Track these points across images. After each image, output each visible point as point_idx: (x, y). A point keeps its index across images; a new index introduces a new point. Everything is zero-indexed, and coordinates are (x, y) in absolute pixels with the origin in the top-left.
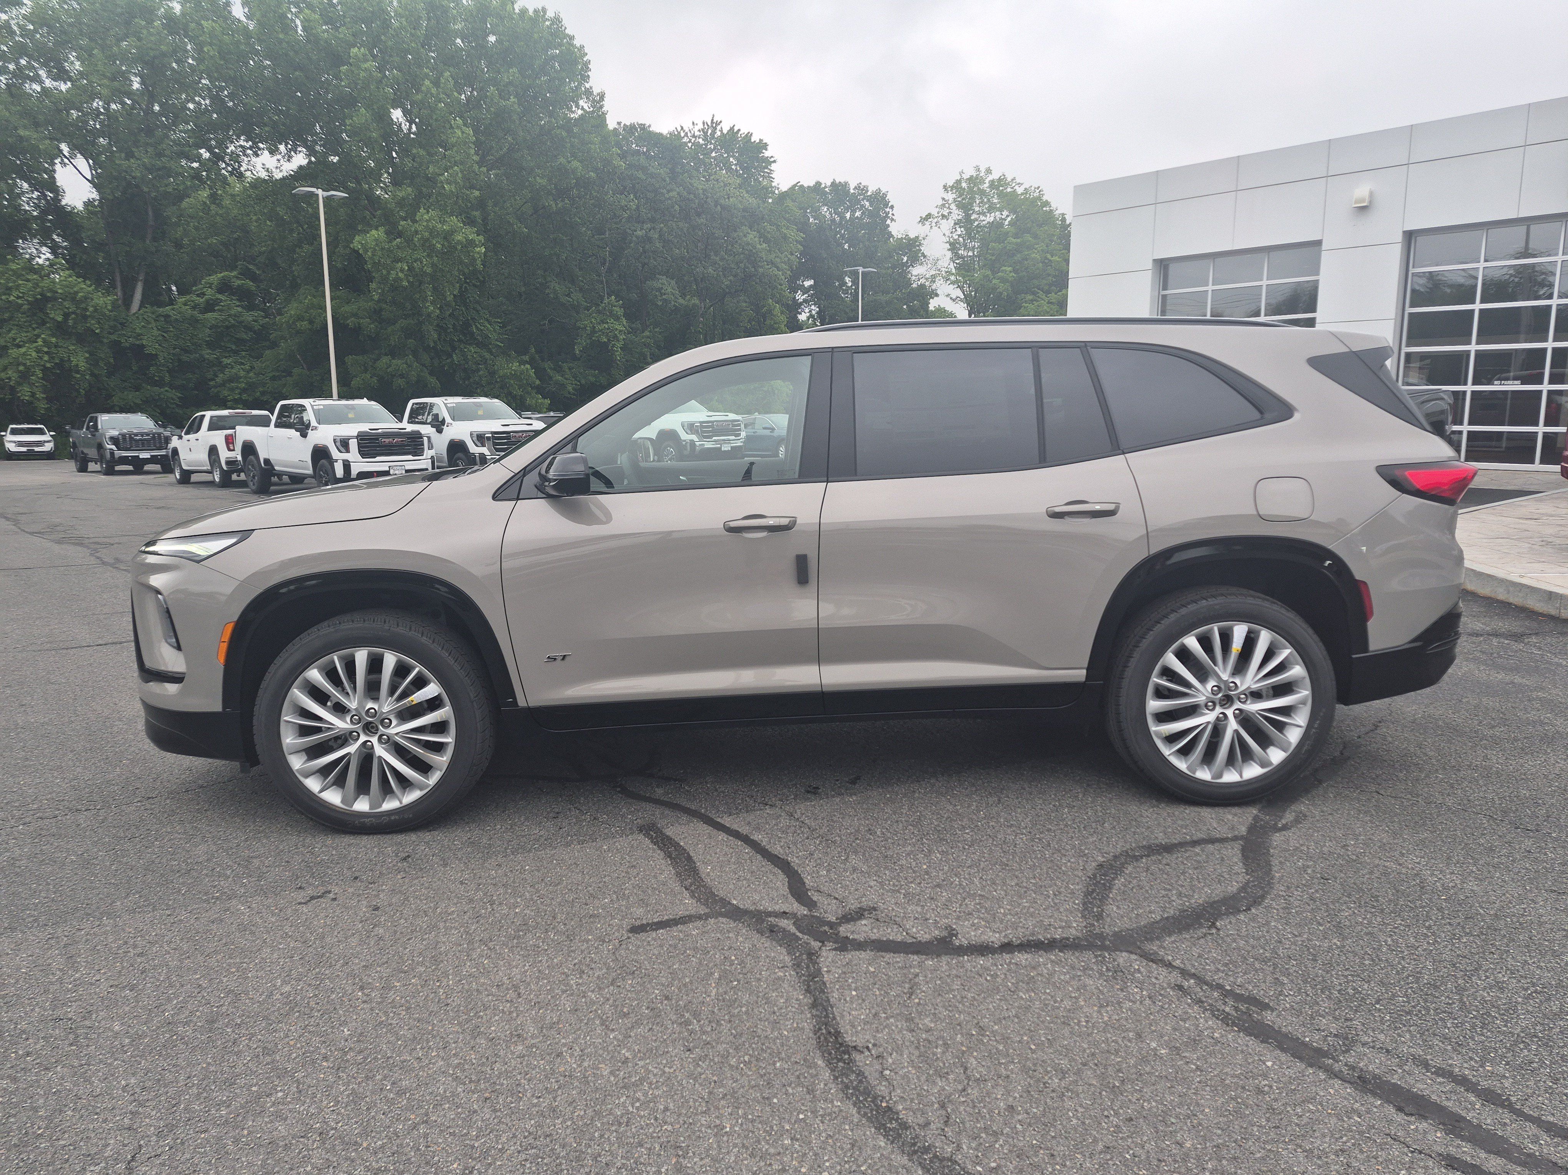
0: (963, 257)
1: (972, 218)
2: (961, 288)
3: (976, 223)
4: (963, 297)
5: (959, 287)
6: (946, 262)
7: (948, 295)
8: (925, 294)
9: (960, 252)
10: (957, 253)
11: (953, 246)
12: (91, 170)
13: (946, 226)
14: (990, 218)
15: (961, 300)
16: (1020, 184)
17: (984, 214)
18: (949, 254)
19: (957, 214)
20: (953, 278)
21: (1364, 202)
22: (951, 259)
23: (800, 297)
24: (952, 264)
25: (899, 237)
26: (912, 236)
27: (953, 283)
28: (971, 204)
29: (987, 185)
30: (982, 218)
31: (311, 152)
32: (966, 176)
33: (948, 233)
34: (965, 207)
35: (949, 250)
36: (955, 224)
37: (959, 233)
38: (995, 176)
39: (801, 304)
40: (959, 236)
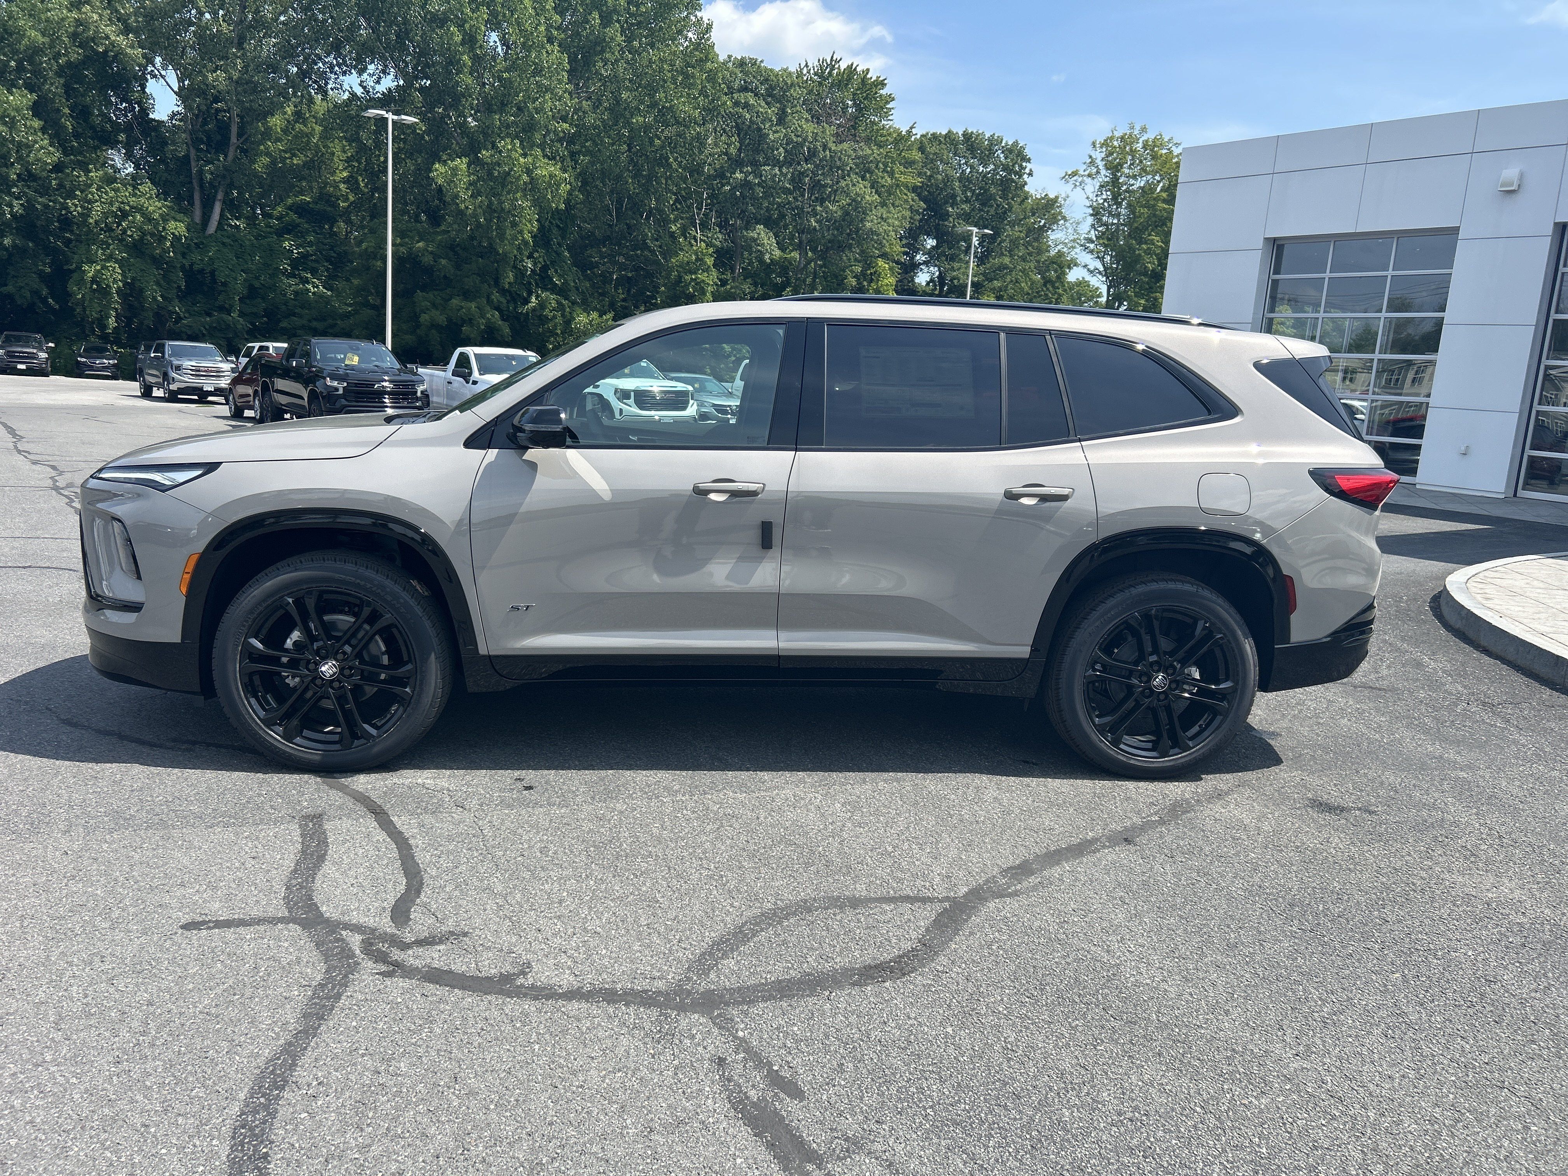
0: (1106, 224)
1: (1121, 181)
2: (1102, 259)
3: (1124, 188)
4: (1102, 269)
5: (1098, 257)
6: (1086, 227)
7: (1085, 266)
8: (1062, 264)
9: (1105, 219)
10: (1100, 220)
11: (1096, 213)
12: (179, 82)
13: (1092, 186)
14: (1140, 183)
15: (1100, 273)
16: (1177, 145)
17: (1134, 177)
18: (1090, 220)
19: (1105, 175)
20: (1092, 246)
21: (1512, 185)
22: (1093, 226)
23: (920, 257)
24: (1093, 232)
25: (1038, 196)
26: (1052, 196)
27: (1091, 252)
28: (1121, 165)
29: (1140, 145)
30: (1132, 181)
31: (401, 72)
32: (1118, 134)
33: (1092, 196)
34: (1114, 168)
35: (1092, 215)
36: (1101, 186)
37: (1104, 197)
38: (1150, 136)
39: (920, 264)
40: (1105, 200)
